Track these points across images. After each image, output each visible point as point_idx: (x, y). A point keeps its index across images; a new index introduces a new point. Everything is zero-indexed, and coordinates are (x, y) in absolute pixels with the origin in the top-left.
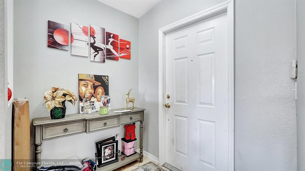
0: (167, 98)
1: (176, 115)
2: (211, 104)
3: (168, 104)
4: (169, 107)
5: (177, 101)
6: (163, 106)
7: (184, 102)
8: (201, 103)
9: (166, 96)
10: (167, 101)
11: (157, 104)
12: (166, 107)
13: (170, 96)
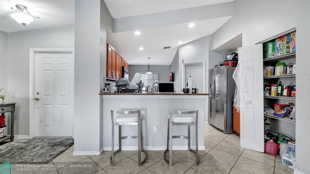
0: (36, 95)
1: (44, 105)
2: (65, 96)
3: (37, 98)
4: (38, 100)
5: (45, 96)
6: (33, 99)
7: (50, 96)
8: (60, 96)
9: (36, 93)
10: (37, 96)
11: (28, 99)
12: (36, 100)
13: (39, 92)
